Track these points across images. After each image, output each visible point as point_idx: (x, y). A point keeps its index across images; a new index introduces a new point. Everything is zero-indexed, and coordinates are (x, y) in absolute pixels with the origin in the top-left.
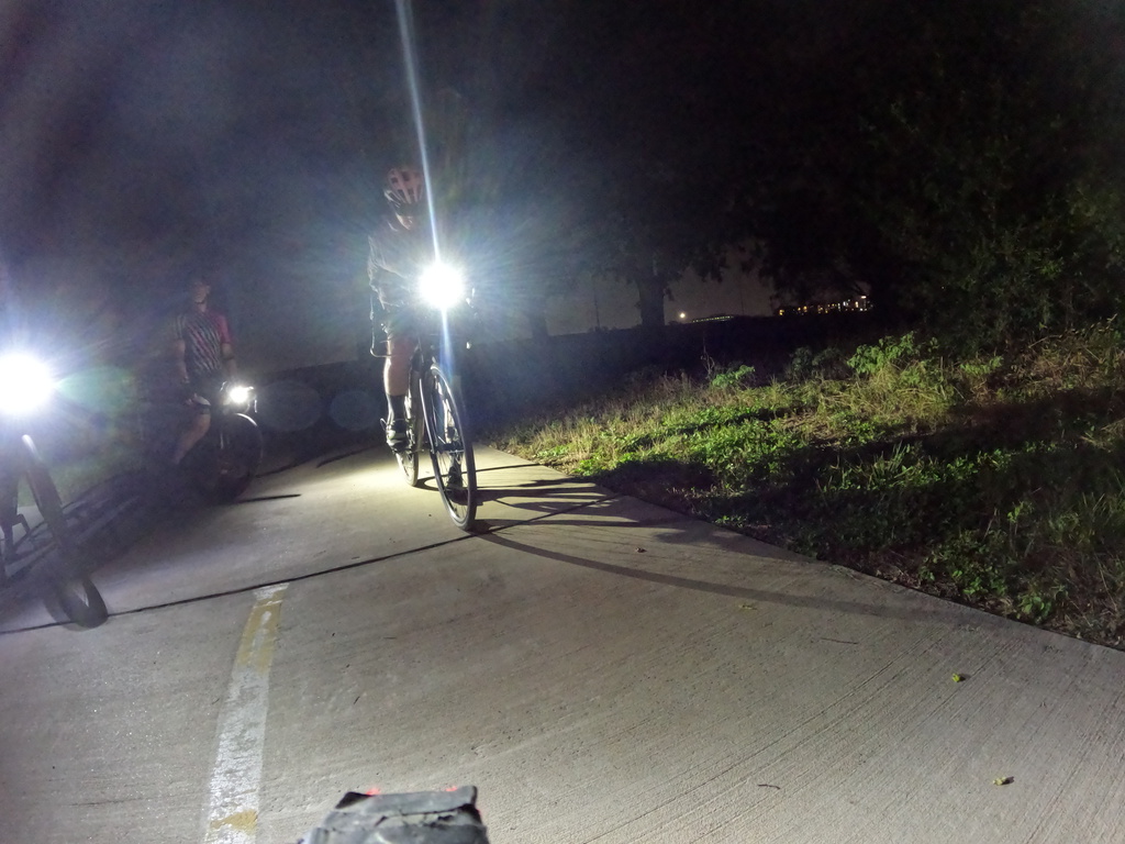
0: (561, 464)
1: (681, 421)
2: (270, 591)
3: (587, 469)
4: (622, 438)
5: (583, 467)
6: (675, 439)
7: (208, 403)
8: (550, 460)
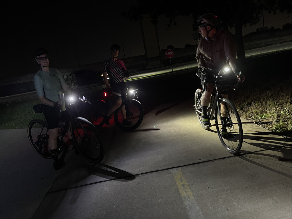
0: (264, 124)
3: (278, 128)
5: (275, 128)
7: (121, 95)
8: (258, 121)
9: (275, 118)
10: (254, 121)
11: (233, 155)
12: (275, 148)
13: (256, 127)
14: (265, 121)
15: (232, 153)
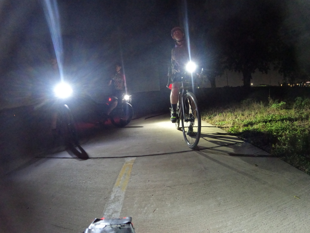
0: (223, 128)
1: (262, 118)
2: (130, 159)
3: (232, 131)
4: (243, 122)
5: (231, 130)
6: (261, 124)
8: (219, 126)
9: (232, 124)
10: (217, 126)
11: (192, 150)
12: (229, 145)
13: (217, 130)
14: (224, 126)
15: (191, 148)
